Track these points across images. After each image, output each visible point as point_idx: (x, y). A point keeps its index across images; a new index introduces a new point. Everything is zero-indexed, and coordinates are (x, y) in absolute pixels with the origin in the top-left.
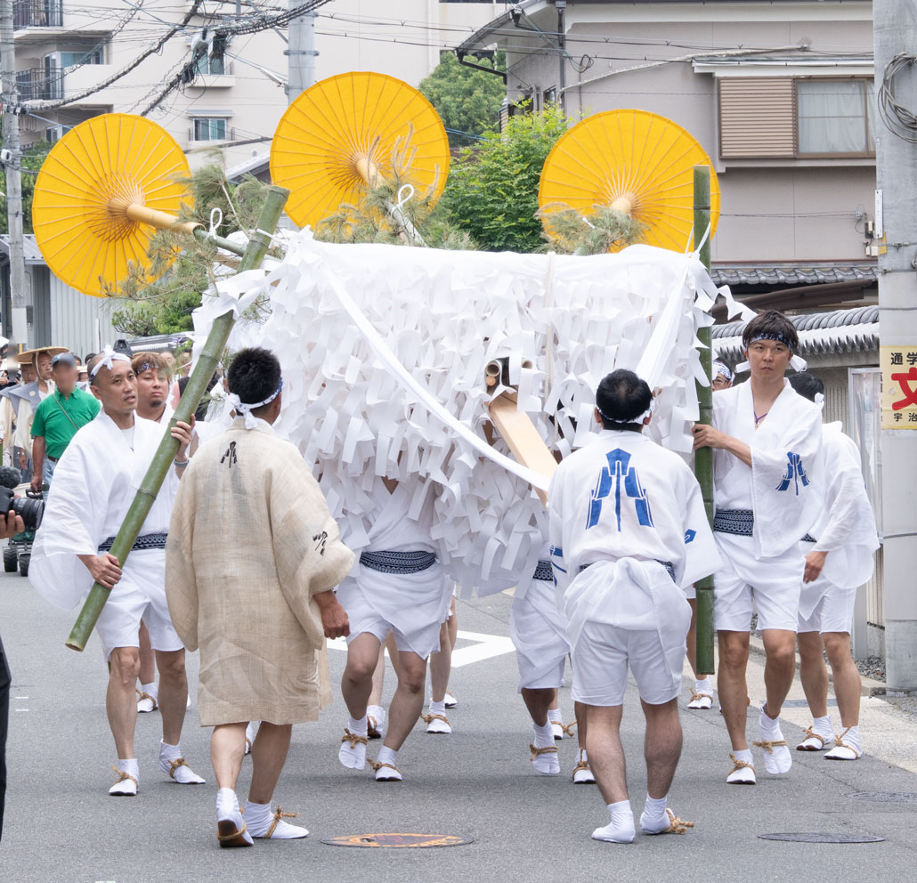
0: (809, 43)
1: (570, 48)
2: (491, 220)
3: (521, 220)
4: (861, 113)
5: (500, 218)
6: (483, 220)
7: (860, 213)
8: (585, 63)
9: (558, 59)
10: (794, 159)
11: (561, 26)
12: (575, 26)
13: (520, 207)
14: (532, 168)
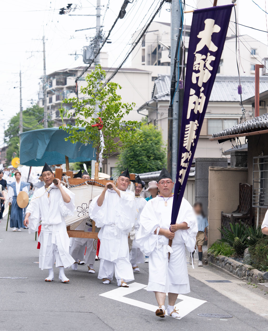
0: (211, 111)
1: (159, 111)
2: (137, 148)
3: (143, 148)
4: (222, 126)
5: (139, 147)
6: (134, 148)
7: (221, 148)
8: (162, 114)
9: (156, 113)
10: (207, 136)
11: (157, 106)
12: (160, 106)
13: (143, 145)
14: (146, 137)
